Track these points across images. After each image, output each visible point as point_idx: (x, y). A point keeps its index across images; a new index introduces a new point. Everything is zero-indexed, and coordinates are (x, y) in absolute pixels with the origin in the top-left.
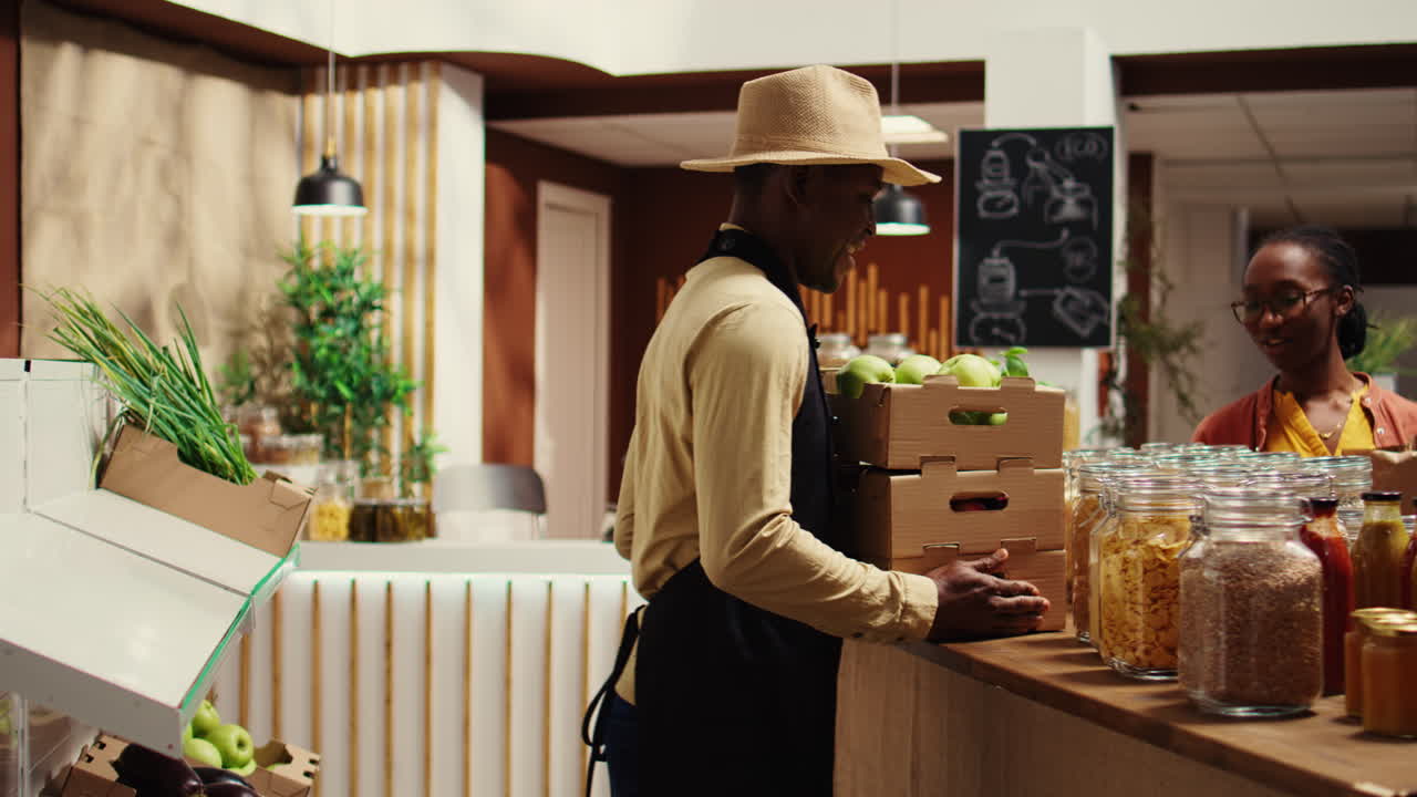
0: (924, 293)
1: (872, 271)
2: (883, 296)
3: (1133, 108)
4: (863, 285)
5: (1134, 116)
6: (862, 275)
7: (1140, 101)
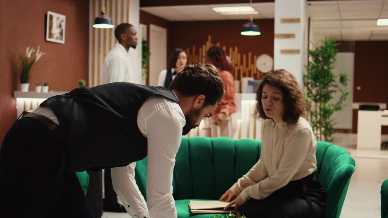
0: (250, 54)
1: (236, 49)
2: (239, 55)
3: (310, 4)
4: (234, 53)
5: (310, 7)
6: (234, 50)
7: (312, 3)
